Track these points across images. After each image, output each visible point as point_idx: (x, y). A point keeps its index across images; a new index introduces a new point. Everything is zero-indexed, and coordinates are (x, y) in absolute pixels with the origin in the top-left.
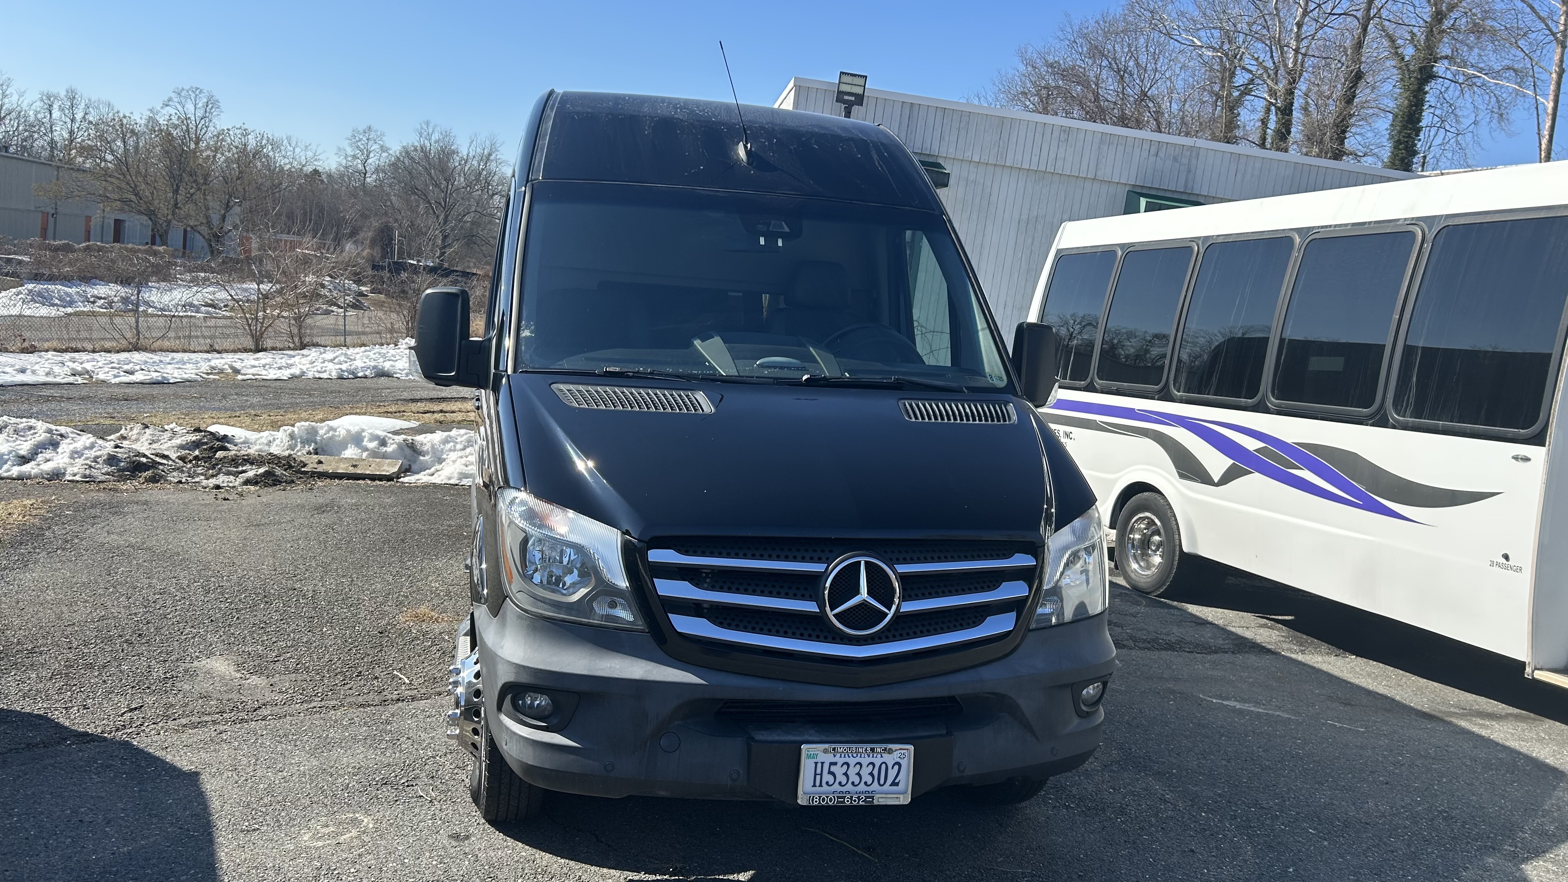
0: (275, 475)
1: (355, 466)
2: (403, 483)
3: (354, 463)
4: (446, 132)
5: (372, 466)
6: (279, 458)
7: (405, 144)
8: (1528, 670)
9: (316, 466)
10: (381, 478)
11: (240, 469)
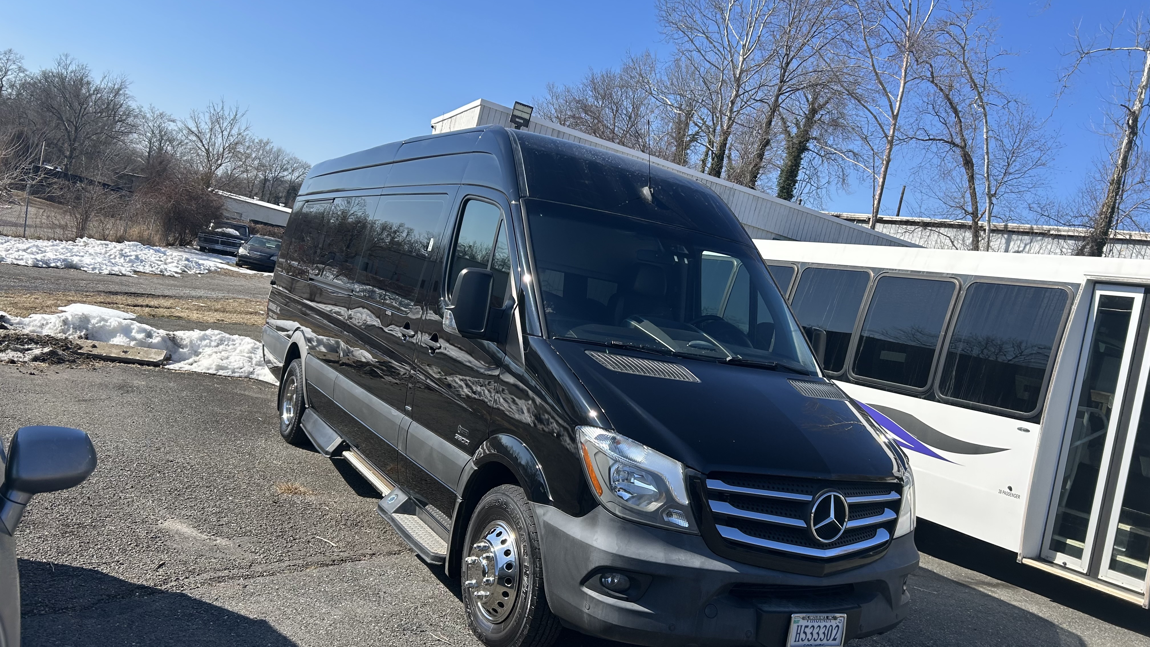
0: (58, 355)
1: (125, 352)
2: (169, 369)
3: (125, 350)
4: (83, 65)
5: (141, 353)
6: (57, 340)
7: (44, 69)
8: (1019, 558)
9: (91, 349)
10: (149, 364)
11: (26, 347)
